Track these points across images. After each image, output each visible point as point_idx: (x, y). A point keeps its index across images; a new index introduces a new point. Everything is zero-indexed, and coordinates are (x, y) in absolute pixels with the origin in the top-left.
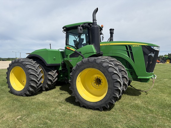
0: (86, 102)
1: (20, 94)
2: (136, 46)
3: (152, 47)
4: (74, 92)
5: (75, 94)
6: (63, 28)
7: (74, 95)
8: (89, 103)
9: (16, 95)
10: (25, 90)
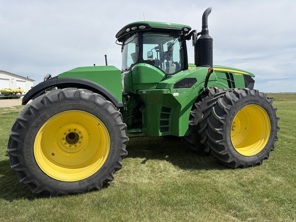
0: (244, 159)
2: (238, 74)
3: (252, 77)
10: (106, 171)
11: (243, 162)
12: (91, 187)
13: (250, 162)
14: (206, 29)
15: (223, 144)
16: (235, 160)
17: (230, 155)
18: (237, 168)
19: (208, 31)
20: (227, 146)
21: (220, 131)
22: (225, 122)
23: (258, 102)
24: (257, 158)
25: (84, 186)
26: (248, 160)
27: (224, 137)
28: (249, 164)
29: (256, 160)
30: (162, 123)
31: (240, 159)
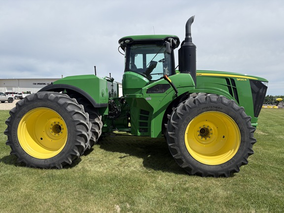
0: (202, 167)
1: (50, 165)
2: (242, 80)
3: (263, 83)
4: (179, 152)
5: (182, 155)
6: (120, 41)
7: (180, 157)
8: (207, 167)
9: (39, 167)
10: (64, 155)
11: (201, 169)
12: (52, 166)
13: (210, 172)
14: (189, 37)
15: (175, 148)
16: (191, 166)
17: (184, 160)
18: (194, 175)
19: (191, 38)
20: (180, 151)
21: (171, 134)
22: (177, 126)
23: (221, 108)
24: (220, 168)
25: (47, 164)
26: (207, 169)
27: (176, 141)
28: (209, 173)
29: (219, 171)
30: (141, 124)
31: (197, 166)
